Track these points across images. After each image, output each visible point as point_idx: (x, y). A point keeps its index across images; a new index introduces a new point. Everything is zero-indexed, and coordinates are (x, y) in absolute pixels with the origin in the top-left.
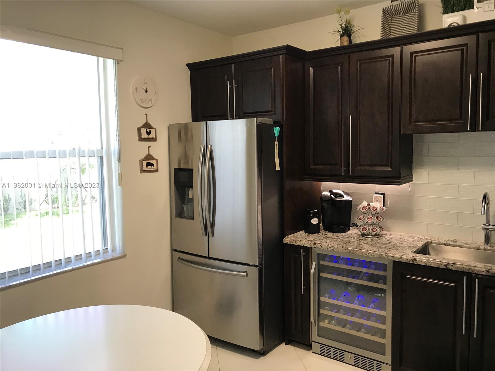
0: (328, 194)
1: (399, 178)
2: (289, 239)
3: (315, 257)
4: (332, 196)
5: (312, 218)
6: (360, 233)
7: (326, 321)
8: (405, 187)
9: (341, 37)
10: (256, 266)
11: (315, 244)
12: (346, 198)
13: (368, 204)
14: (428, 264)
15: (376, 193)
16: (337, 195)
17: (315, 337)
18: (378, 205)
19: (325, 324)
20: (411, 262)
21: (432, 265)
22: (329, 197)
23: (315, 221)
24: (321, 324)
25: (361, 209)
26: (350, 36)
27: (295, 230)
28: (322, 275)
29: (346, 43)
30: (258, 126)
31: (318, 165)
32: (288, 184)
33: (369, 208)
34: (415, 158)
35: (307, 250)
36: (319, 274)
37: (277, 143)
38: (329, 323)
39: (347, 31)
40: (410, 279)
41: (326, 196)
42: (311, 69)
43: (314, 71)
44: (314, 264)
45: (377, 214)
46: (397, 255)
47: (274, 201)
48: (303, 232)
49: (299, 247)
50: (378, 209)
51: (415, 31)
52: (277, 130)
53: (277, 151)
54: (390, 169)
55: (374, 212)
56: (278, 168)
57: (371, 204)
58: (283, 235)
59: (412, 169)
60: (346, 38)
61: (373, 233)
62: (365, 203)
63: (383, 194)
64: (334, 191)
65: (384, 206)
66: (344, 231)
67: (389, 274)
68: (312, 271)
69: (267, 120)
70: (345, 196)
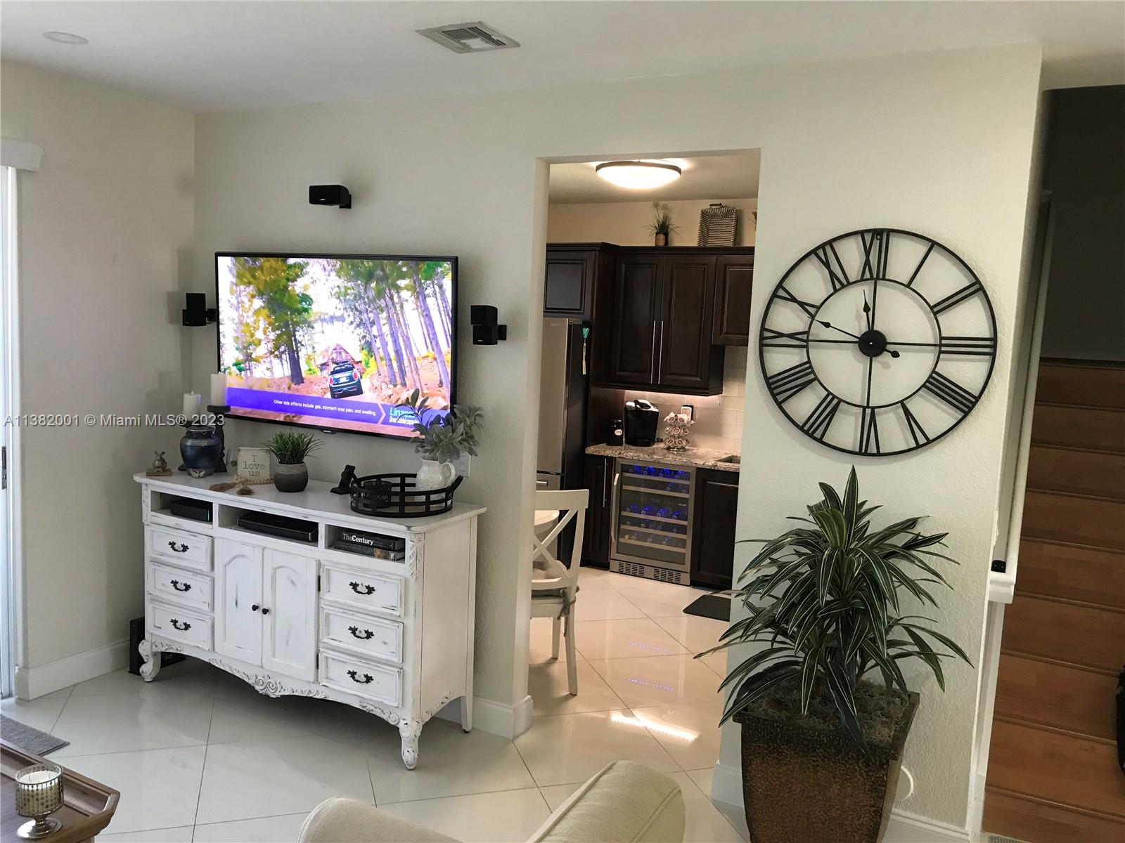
0: (633, 404)
1: (708, 389)
2: (590, 450)
3: (618, 468)
4: (638, 406)
5: (616, 429)
6: (666, 447)
7: (627, 537)
8: (713, 399)
9: (657, 234)
10: (557, 474)
11: (620, 454)
12: (653, 409)
13: (676, 416)
14: (728, 469)
15: (684, 406)
16: (643, 405)
17: (614, 554)
18: (686, 417)
19: (626, 539)
20: (712, 468)
21: (731, 470)
22: (633, 407)
23: (618, 432)
24: (621, 540)
25: (668, 421)
26: (666, 234)
27: (597, 442)
28: (625, 487)
29: (662, 243)
30: (570, 326)
31: (624, 371)
32: (594, 391)
33: (677, 419)
34: (726, 369)
35: (611, 460)
36: (621, 487)
37: (585, 344)
38: (630, 539)
39: (663, 229)
40: (711, 485)
41: (630, 407)
42: (623, 266)
43: (626, 267)
44: (617, 475)
45: (684, 427)
46: (700, 462)
47: (578, 407)
48: (605, 444)
49: (603, 457)
50: (685, 422)
51: (730, 244)
52: (586, 331)
53: (584, 353)
54: (699, 379)
55: (681, 424)
56: (584, 373)
57: (678, 415)
58: (584, 446)
59: (722, 380)
60: (662, 237)
61: (679, 446)
62: (672, 415)
63: (692, 407)
64: (640, 401)
65: (692, 419)
66: (648, 445)
67: (691, 483)
68: (615, 483)
69: (577, 320)
70: (652, 407)
